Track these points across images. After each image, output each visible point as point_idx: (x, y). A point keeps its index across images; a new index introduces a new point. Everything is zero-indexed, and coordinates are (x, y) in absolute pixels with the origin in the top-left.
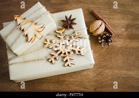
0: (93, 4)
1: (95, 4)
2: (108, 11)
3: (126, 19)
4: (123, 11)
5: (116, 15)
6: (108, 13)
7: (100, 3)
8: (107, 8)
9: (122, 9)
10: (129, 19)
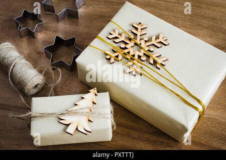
0: (168, 11)
1: (172, 12)
2: (189, 23)
3: (214, 38)
4: (212, 27)
5: (201, 30)
6: (188, 26)
7: (179, 11)
8: (188, 19)
9: (211, 23)
10: (219, 38)
